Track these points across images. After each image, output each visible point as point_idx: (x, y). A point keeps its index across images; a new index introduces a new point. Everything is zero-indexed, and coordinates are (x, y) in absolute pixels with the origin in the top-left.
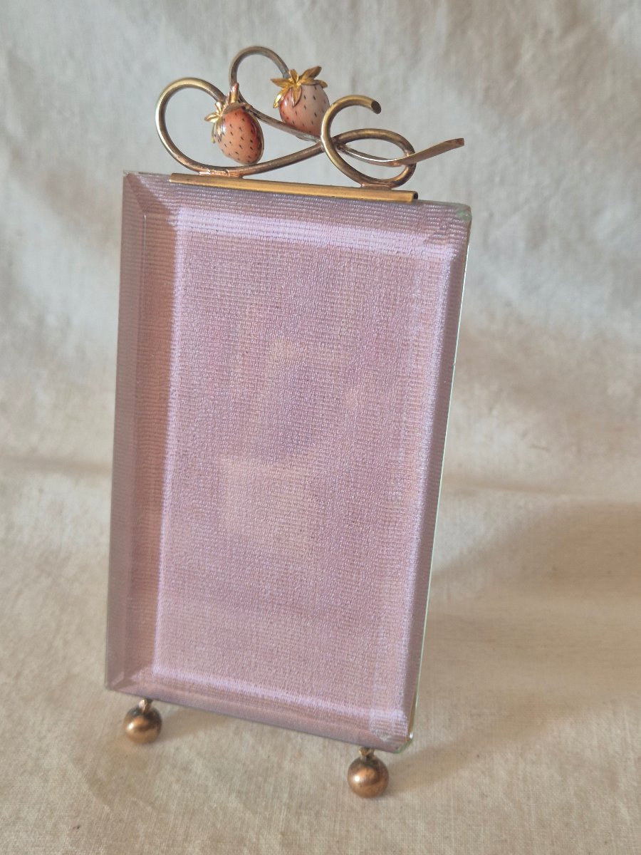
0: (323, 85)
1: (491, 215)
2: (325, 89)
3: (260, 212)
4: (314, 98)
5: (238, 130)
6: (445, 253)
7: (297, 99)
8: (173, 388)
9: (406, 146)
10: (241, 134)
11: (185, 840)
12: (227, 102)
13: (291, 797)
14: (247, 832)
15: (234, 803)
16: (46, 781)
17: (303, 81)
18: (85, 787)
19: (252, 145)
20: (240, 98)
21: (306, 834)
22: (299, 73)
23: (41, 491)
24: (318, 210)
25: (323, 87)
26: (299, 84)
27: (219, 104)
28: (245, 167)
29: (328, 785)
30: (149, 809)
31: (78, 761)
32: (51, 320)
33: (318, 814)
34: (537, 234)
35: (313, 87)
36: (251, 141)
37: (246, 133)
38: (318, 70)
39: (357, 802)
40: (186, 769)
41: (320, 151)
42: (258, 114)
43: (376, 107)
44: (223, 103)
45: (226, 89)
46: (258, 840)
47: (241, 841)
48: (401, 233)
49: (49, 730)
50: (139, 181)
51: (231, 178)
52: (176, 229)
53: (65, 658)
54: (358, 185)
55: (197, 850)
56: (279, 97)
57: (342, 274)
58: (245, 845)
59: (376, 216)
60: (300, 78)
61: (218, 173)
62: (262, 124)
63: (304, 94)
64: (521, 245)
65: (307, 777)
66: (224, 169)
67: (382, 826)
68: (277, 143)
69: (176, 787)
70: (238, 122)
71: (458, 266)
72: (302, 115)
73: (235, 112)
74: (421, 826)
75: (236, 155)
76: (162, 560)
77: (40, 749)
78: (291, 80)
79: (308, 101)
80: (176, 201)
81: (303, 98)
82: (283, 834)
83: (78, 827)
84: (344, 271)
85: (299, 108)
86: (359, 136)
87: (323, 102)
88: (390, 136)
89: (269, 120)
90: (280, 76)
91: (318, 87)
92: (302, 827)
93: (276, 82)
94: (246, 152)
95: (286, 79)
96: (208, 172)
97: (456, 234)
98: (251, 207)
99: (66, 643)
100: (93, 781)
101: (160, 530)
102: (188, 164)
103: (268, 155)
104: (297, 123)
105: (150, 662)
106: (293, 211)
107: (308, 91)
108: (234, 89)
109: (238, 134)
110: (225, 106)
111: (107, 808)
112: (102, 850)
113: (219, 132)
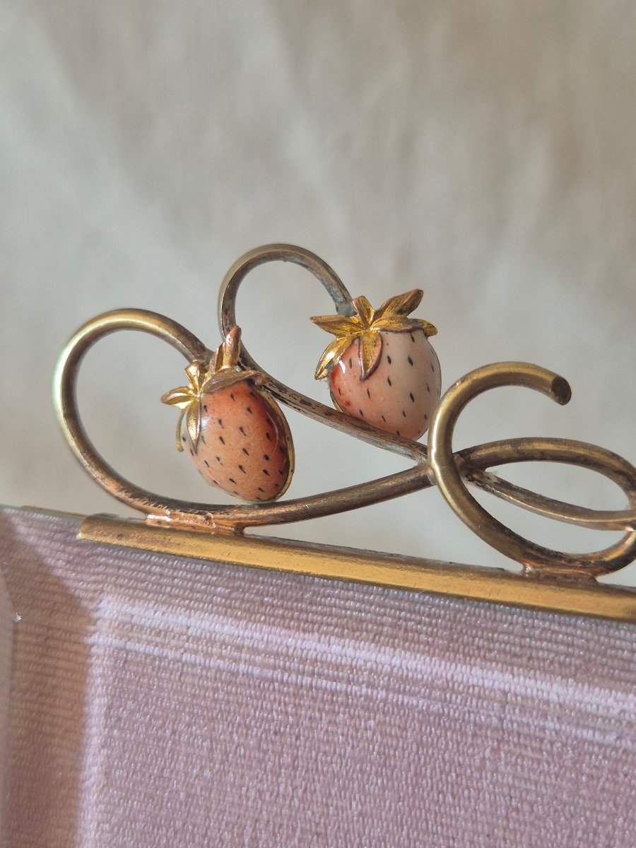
0: (429, 331)
2: (431, 339)
3: (283, 617)
4: (411, 362)
5: (237, 432)
7: (371, 364)
10: (243, 442)
12: (212, 367)
17: (383, 322)
19: (266, 465)
20: (242, 359)
22: (375, 306)
24: (420, 622)
25: (427, 335)
27: (193, 370)
28: (251, 508)
35: (408, 336)
36: (267, 458)
37: (255, 440)
38: (417, 296)
41: (423, 482)
42: (281, 391)
43: (561, 390)
44: (203, 369)
45: (212, 338)
48: (627, 692)
50: (10, 529)
51: (219, 536)
54: (514, 566)
56: (331, 355)
57: (476, 775)
59: (562, 648)
60: (378, 314)
61: (188, 519)
62: (292, 416)
63: (387, 352)
66: (202, 508)
70: (237, 414)
73: (230, 391)
75: (231, 486)
78: (356, 319)
79: (397, 369)
80: (93, 578)
81: (384, 359)
84: (481, 769)
85: (376, 384)
86: (521, 452)
88: (596, 455)
89: (305, 404)
90: (329, 309)
91: (419, 335)
93: (326, 324)
94: (254, 479)
96: (165, 517)
98: (262, 603)
102: (122, 495)
103: (300, 486)
104: (371, 415)
106: (361, 621)
107: (397, 345)
108: (229, 339)
109: (236, 441)
110: (208, 376)
113: (193, 433)
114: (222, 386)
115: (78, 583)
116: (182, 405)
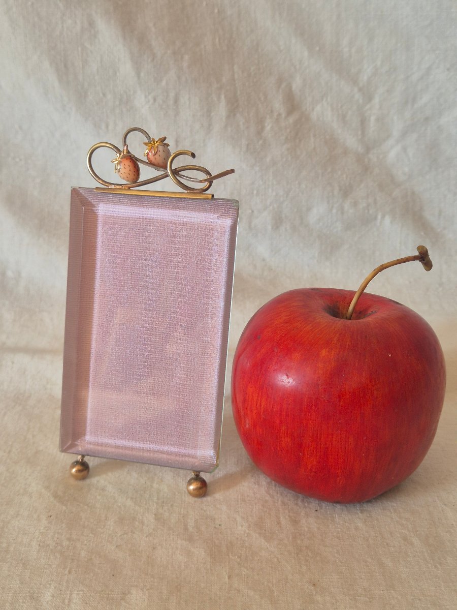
0: (168, 145)
1: (253, 211)
2: (169, 147)
3: (139, 205)
4: (164, 151)
6: (228, 222)
7: (156, 152)
8: (96, 292)
9: (208, 173)
11: (106, 519)
12: (122, 154)
13: (158, 499)
14: (137, 515)
15: (129, 503)
16: (31, 497)
17: (158, 143)
18: (52, 499)
19: (134, 174)
20: (128, 152)
21: (167, 514)
22: (156, 140)
23: (13, 363)
24: (167, 204)
26: (156, 145)
27: (118, 155)
28: (131, 184)
29: (177, 493)
30: (86, 507)
31: (47, 488)
32: (10, 274)
33: (172, 506)
34: (278, 222)
35: (163, 146)
36: (134, 172)
37: (132, 168)
38: (165, 138)
39: (192, 500)
40: (103, 489)
41: (167, 176)
42: (137, 159)
43: (193, 155)
44: (120, 154)
45: (122, 147)
46: (143, 518)
47: (134, 519)
48: (207, 213)
49: (30, 475)
50: (79, 191)
51: (125, 189)
52: (98, 214)
53: (34, 443)
54: (186, 191)
55: (112, 523)
56: (147, 151)
58: (136, 521)
59: (194, 206)
60: (157, 142)
61: (118, 187)
62: (139, 163)
63: (159, 149)
64: (269, 227)
65: (166, 490)
66: (121, 185)
67: (205, 509)
68: (147, 172)
69: (98, 497)
70: (128, 163)
71: (233, 228)
72: (158, 159)
73: (126, 158)
74: (224, 508)
75: (127, 179)
76: (91, 380)
77: (26, 484)
78: (152, 143)
79: (161, 153)
80: (97, 200)
81: (158, 151)
82: (155, 515)
83: (51, 516)
84: (180, 232)
85: (157, 156)
86: (186, 168)
87: (168, 153)
88: (200, 168)
89: (142, 162)
90: (146, 141)
91: (165, 146)
92: (165, 511)
93: (145, 144)
94: (132, 177)
95: (150, 142)
96: (113, 187)
97: (232, 213)
98: (134, 203)
99: (34, 436)
100: (56, 496)
101: (89, 364)
102: (103, 183)
104: (156, 163)
105: (84, 434)
106: (155, 204)
107: (161, 148)
108: (125, 148)
109: (128, 168)
110: (121, 156)
111: (64, 508)
112: (64, 525)
113: (119, 168)
114: (124, 157)
116: (116, 162)
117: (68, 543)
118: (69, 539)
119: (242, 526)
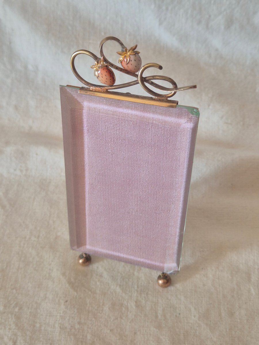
0: (139, 53)
3: (116, 105)
4: (135, 60)
5: (105, 76)
6: (190, 126)
10: (106, 77)
11: (103, 305)
13: (138, 287)
14: (124, 301)
15: (118, 290)
16: (54, 282)
17: (130, 52)
18: (67, 285)
20: (105, 60)
21: (144, 302)
23: (37, 154)
24: (139, 106)
26: (128, 54)
27: (96, 62)
28: (108, 86)
29: (150, 281)
30: (90, 293)
31: (64, 274)
33: (147, 294)
35: (134, 55)
36: (110, 80)
37: (108, 77)
38: (136, 46)
39: (161, 289)
40: (101, 276)
41: (138, 83)
42: (112, 65)
43: (161, 68)
46: (127, 304)
47: (122, 305)
48: (172, 117)
49: (52, 261)
50: (66, 90)
51: (103, 92)
53: (54, 229)
54: (154, 97)
55: (107, 309)
56: (121, 59)
57: (149, 131)
58: (123, 307)
59: (162, 110)
61: (98, 89)
62: (114, 70)
63: (131, 59)
65: (143, 278)
66: (100, 86)
67: (169, 298)
68: (121, 78)
69: (98, 283)
70: (104, 73)
71: (194, 130)
72: (130, 67)
73: (103, 68)
74: (182, 298)
75: (105, 82)
77: (50, 269)
78: (125, 52)
79: (133, 62)
80: (82, 99)
81: (130, 60)
82: (136, 302)
83: (67, 301)
84: (149, 130)
85: (129, 65)
86: (154, 77)
87: (138, 61)
89: (117, 68)
91: (136, 54)
92: (142, 299)
94: (109, 83)
96: (93, 88)
97: (194, 119)
98: (112, 103)
99: (54, 222)
100: (70, 283)
102: (85, 84)
103: (117, 83)
104: (128, 69)
105: (85, 244)
107: (132, 57)
110: (99, 64)
111: (75, 294)
112: (76, 310)
114: (101, 67)
115: (79, 99)
116: (95, 69)
117: (78, 326)
118: (79, 323)
119: (194, 316)
